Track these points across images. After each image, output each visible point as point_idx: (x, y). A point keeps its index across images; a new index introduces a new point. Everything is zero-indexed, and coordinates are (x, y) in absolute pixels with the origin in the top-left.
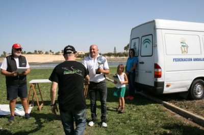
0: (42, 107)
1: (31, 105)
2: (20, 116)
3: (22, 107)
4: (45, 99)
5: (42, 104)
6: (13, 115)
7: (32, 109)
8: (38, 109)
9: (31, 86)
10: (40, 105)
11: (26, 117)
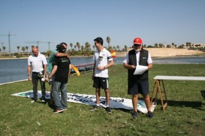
0: (166, 107)
1: (154, 103)
2: (143, 113)
3: (144, 104)
4: (169, 99)
5: (166, 104)
6: (136, 111)
7: (155, 108)
8: (162, 108)
9: (156, 83)
10: (164, 104)
11: (149, 115)
